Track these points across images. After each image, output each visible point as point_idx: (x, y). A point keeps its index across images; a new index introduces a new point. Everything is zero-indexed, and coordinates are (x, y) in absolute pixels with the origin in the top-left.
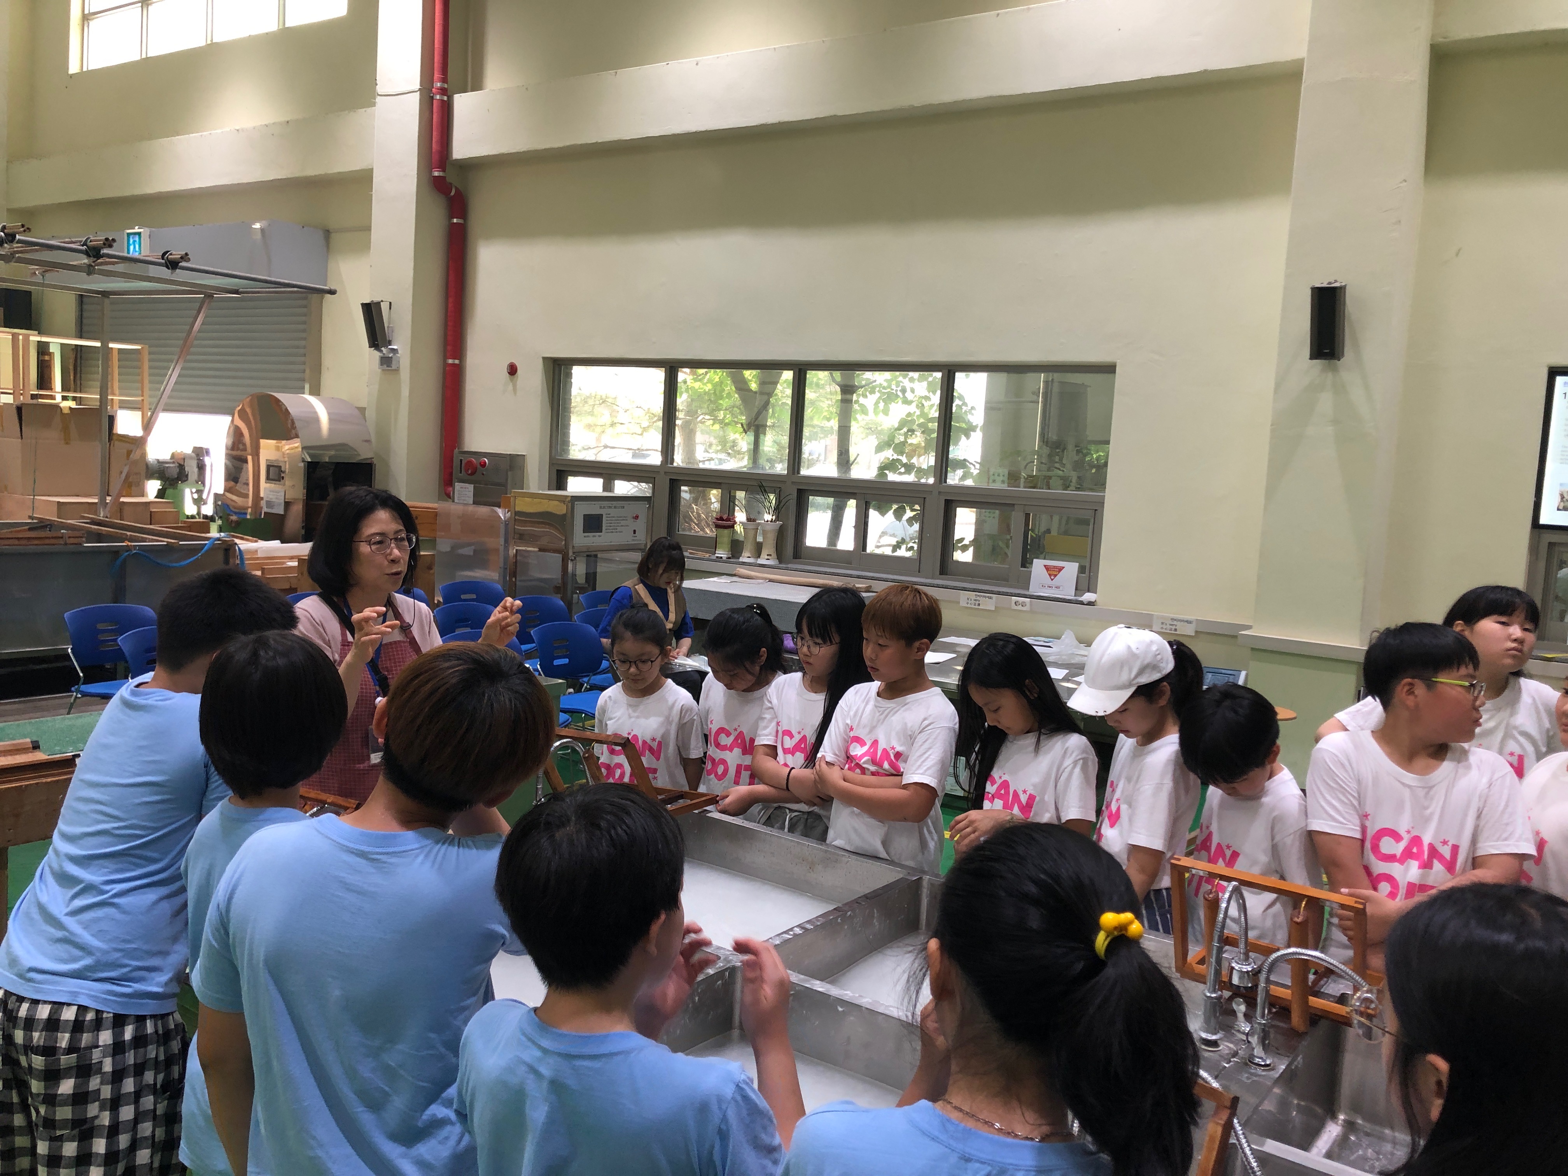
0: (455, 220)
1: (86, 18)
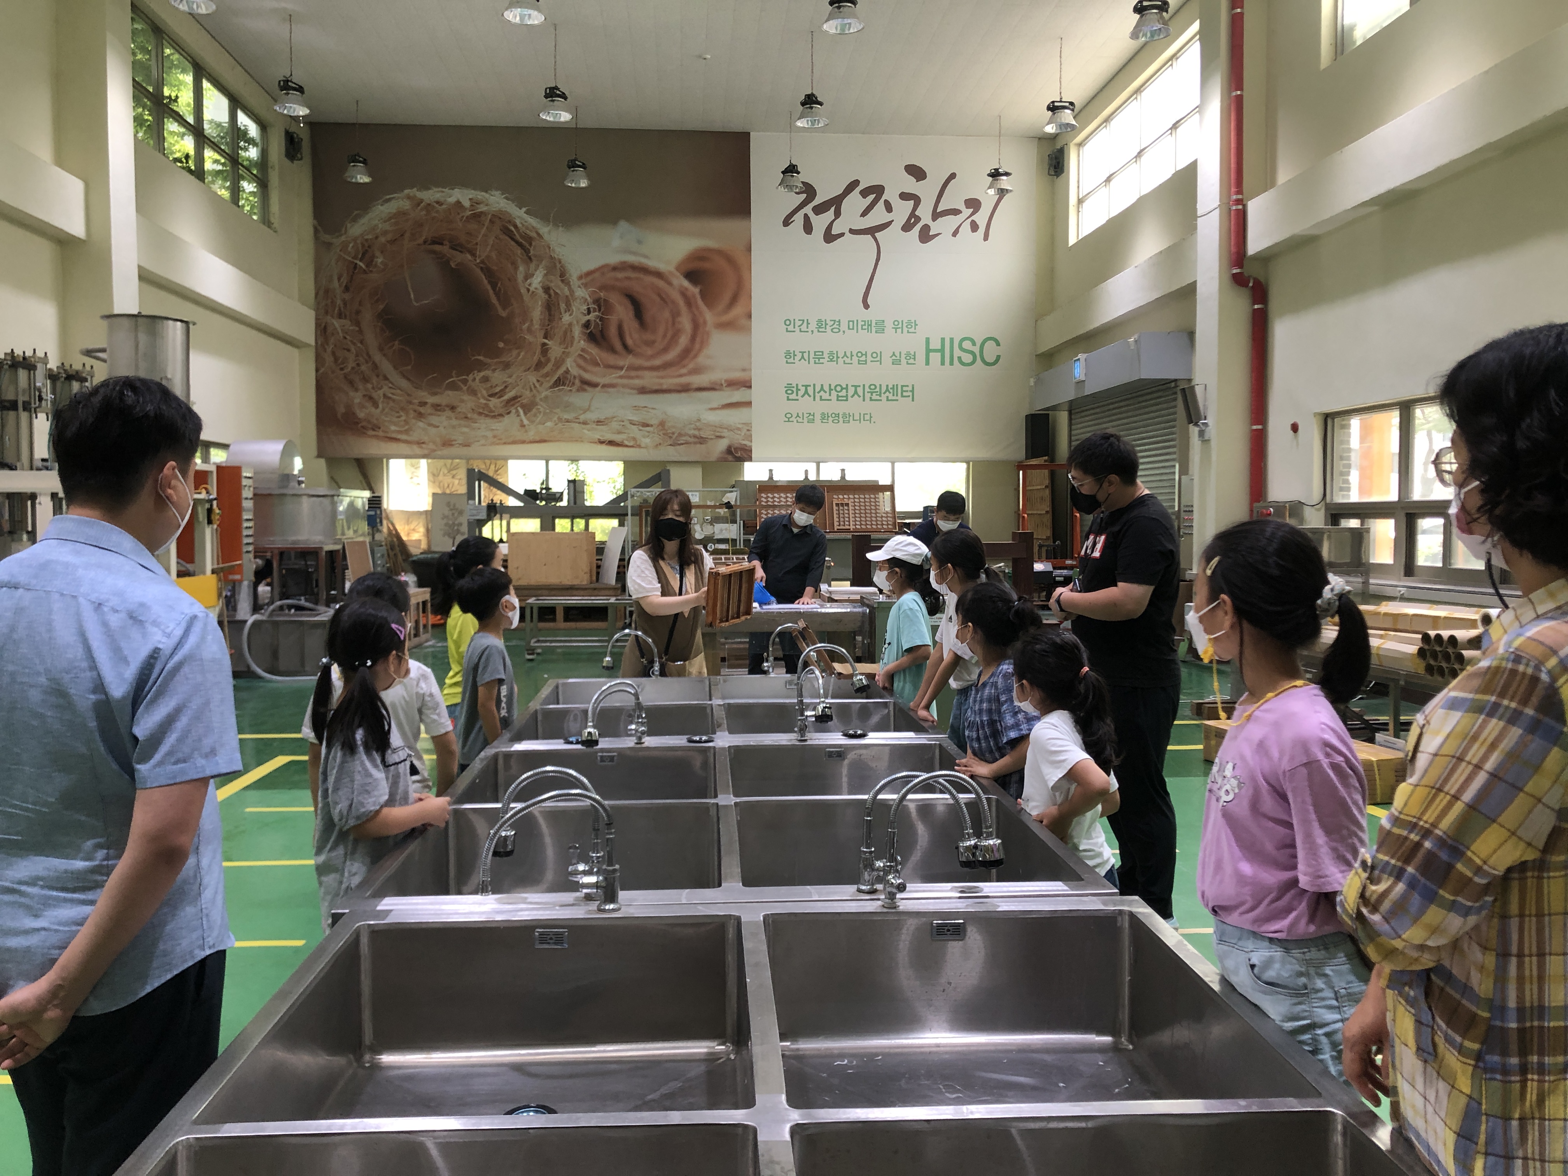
0: (1256, 307)
1: (1080, 201)
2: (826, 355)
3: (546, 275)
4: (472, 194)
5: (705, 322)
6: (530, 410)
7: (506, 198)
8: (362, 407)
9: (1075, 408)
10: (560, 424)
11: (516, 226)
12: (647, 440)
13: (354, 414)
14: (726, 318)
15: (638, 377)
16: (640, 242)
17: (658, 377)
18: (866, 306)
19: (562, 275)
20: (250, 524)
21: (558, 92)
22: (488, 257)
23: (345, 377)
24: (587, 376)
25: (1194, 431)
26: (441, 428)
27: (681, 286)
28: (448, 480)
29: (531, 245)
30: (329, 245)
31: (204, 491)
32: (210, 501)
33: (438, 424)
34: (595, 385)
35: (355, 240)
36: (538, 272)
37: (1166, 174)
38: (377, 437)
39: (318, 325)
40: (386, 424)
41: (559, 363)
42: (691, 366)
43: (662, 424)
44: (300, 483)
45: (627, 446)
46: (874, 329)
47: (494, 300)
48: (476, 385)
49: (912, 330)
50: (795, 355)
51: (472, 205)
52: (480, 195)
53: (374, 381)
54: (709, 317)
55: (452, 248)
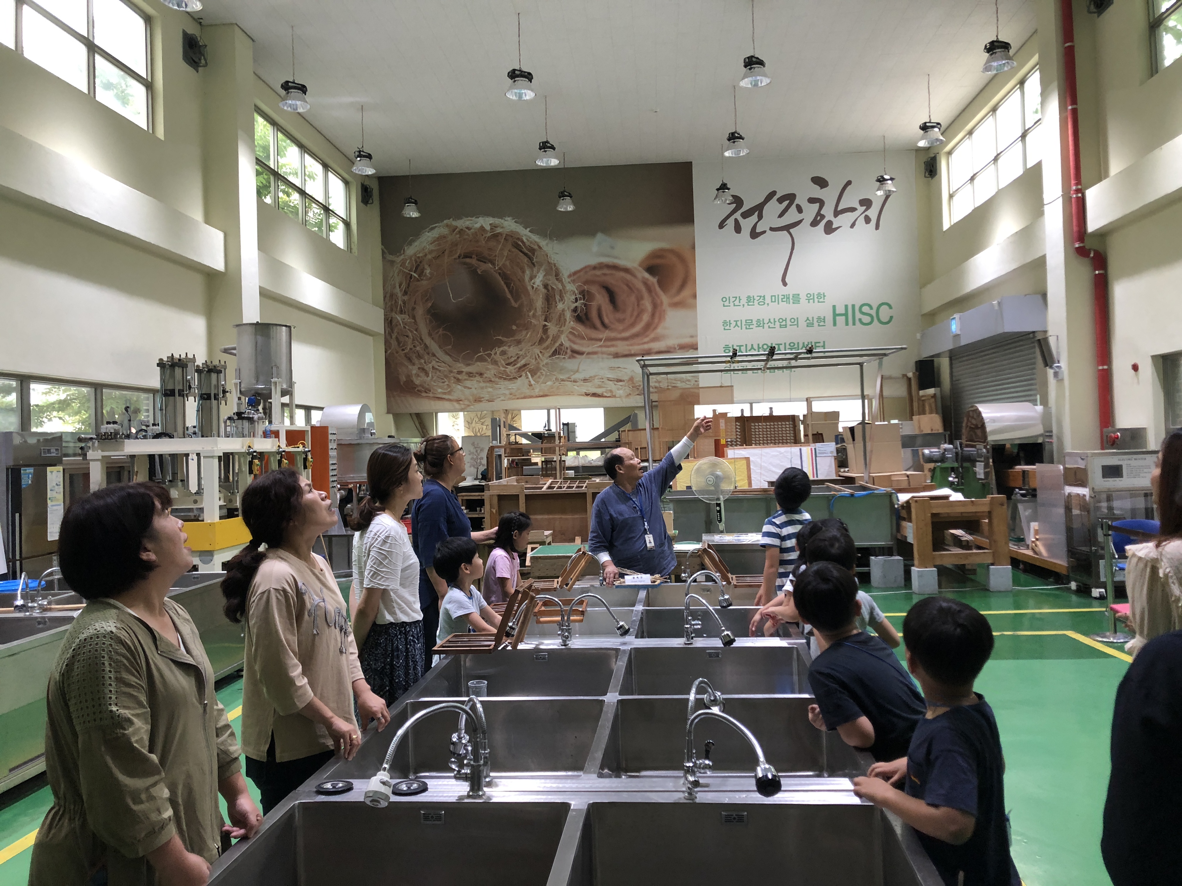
0: (1097, 272)
1: (951, 196)
2: (754, 322)
3: (545, 276)
4: (491, 220)
5: (662, 303)
6: (535, 374)
7: (515, 222)
8: (418, 376)
9: (954, 355)
10: (557, 384)
11: (523, 242)
12: (621, 392)
13: (412, 381)
14: (677, 299)
15: (613, 346)
16: (612, 248)
17: (628, 345)
18: (785, 284)
19: (557, 275)
20: (335, 467)
21: (548, 145)
22: (504, 265)
23: (406, 355)
24: (576, 347)
25: (1050, 372)
26: (473, 389)
27: (643, 278)
28: (479, 426)
29: (534, 254)
30: (392, 262)
31: (301, 446)
32: (306, 453)
33: (470, 386)
34: (581, 353)
35: (411, 258)
36: (539, 274)
37: (1020, 172)
38: (428, 397)
39: (386, 319)
40: (435, 388)
41: (555, 338)
42: (652, 336)
43: (631, 379)
44: (372, 434)
45: (606, 397)
46: (791, 301)
47: (509, 296)
48: (498, 357)
49: (822, 300)
50: (730, 324)
51: (491, 229)
52: (497, 221)
53: (426, 357)
54: (664, 299)
55: (478, 260)
